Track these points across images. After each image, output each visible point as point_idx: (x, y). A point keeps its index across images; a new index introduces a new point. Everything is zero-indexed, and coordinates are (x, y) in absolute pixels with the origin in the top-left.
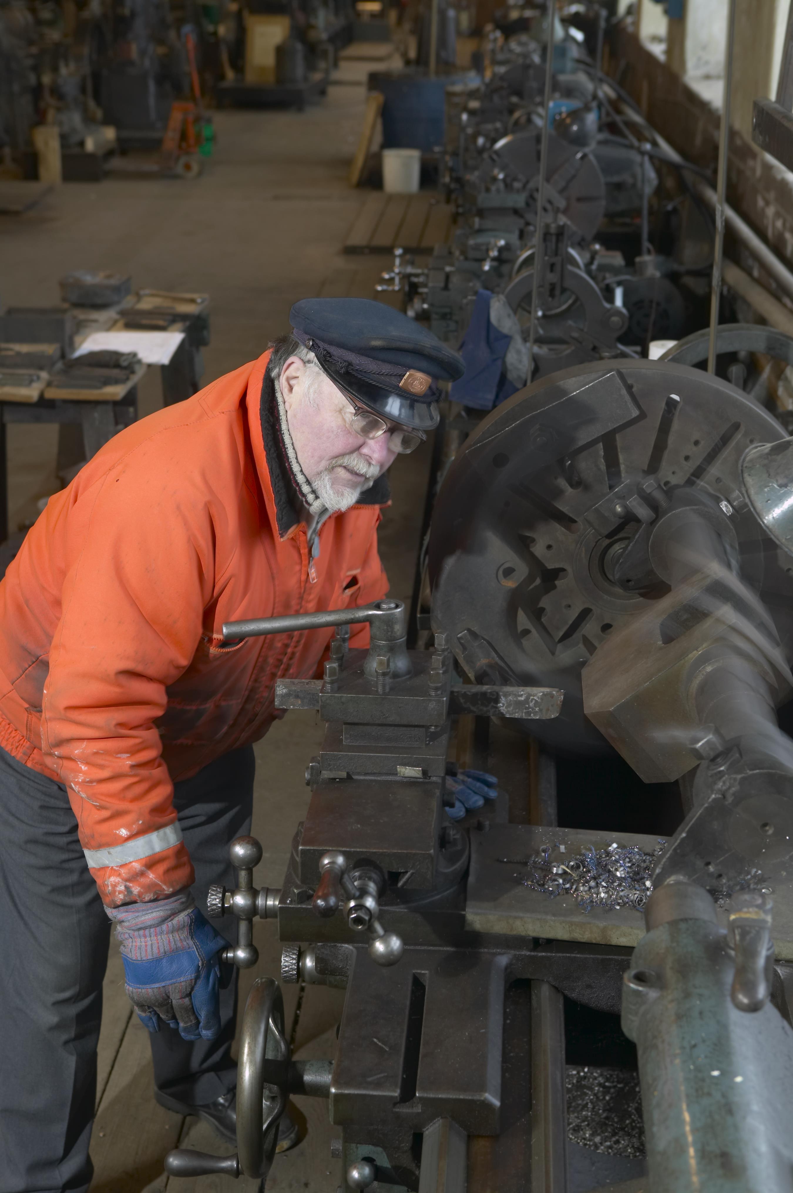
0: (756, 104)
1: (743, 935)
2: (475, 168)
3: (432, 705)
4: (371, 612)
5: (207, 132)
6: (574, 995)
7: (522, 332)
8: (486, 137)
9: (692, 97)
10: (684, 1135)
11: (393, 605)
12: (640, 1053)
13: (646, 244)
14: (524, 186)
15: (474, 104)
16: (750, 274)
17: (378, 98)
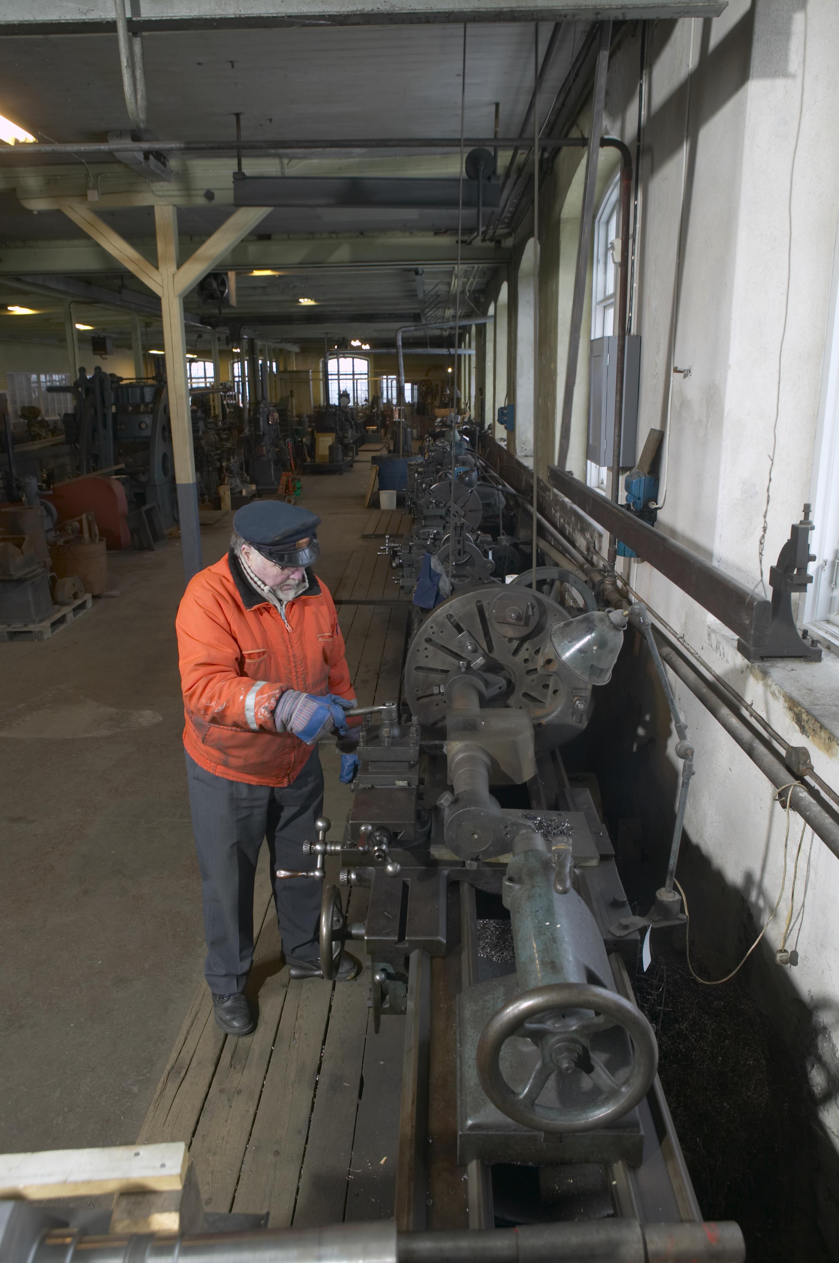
0: (549, 467)
1: (559, 857)
2: (422, 498)
3: (411, 751)
4: (381, 707)
5: (298, 485)
6: (480, 887)
7: (446, 572)
8: (426, 484)
9: (520, 465)
10: (534, 954)
11: (391, 704)
12: (511, 915)
13: (502, 531)
14: (445, 505)
15: (420, 469)
16: (550, 544)
17: (376, 467)
